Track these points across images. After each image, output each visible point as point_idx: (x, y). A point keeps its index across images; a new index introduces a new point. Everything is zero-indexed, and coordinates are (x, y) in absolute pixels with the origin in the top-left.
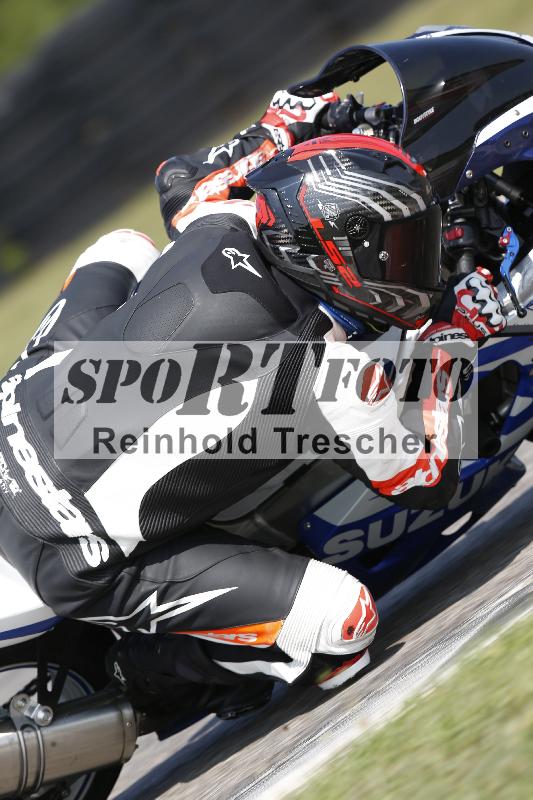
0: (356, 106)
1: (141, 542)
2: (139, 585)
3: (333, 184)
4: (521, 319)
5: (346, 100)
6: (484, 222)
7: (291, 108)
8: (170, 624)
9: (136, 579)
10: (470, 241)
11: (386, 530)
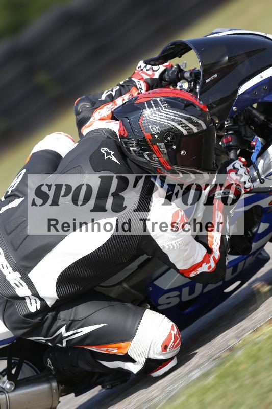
0: (180, 70)
1: (57, 300)
2: (56, 322)
3: (157, 116)
4: (261, 184)
5: (175, 67)
6: (243, 133)
7: (147, 70)
8: (73, 342)
9: (55, 318)
10: (235, 144)
11: (192, 291)
